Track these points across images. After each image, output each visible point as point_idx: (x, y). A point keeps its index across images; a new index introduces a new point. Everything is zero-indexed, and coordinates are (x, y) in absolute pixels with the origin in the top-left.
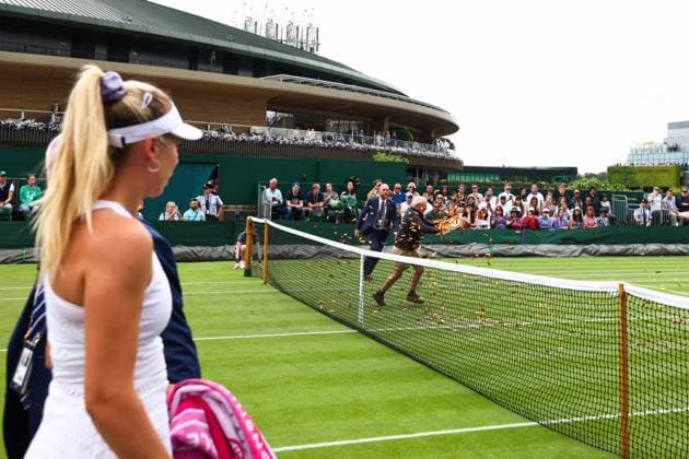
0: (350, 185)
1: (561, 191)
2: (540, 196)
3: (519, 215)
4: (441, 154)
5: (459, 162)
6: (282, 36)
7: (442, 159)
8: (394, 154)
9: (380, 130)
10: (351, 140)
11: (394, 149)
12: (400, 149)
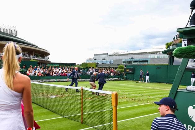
0: (24, 67)
1: (72, 68)
2: (67, 69)
3: (63, 73)
4: (46, 60)
5: (50, 62)
6: (8, 32)
7: (46, 61)
8: (35, 60)
9: (32, 54)
10: (25, 56)
11: (35, 59)
12: (36, 59)
